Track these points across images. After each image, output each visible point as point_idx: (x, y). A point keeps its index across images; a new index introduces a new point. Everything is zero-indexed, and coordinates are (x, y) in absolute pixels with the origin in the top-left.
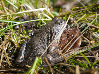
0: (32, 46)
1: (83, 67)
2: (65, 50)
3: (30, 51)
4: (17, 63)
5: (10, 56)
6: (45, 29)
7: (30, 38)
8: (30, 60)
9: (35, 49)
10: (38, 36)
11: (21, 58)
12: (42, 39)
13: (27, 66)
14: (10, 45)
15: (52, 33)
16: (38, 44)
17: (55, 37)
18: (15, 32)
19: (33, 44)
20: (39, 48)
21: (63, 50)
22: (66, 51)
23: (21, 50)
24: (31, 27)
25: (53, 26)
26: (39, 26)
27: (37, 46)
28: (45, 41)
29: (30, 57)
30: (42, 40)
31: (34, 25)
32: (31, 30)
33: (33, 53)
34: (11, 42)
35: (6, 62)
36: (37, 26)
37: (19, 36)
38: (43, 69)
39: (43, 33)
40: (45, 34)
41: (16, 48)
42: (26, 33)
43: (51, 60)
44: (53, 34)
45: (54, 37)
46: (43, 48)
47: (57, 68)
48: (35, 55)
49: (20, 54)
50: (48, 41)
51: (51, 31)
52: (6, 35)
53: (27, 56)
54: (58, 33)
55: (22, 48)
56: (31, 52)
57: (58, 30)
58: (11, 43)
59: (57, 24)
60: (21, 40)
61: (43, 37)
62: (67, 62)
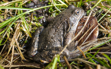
0: (46, 38)
1: (104, 66)
2: (81, 40)
3: (44, 43)
4: (30, 56)
5: (21, 46)
6: (61, 19)
7: (43, 27)
8: (45, 54)
9: (50, 42)
10: (53, 27)
11: (34, 50)
12: (57, 30)
13: (43, 61)
14: (21, 35)
15: (68, 25)
16: (54, 36)
17: (72, 28)
18: (26, 19)
19: (47, 36)
20: (54, 41)
21: (79, 40)
22: (82, 43)
23: (34, 41)
24: (43, 12)
25: (70, 16)
26: (51, 11)
27: (52, 38)
28: (60, 32)
29: (45, 50)
30: (57, 32)
31: (45, 10)
32: (43, 17)
33: (48, 46)
34: (22, 31)
35: (17, 54)
36: (49, 12)
37: (30, 23)
38: (60, 66)
39: (58, 24)
40: (61, 25)
41: (27, 37)
42: (38, 20)
43: (68, 54)
44: (70, 26)
45: (70, 29)
46: (59, 41)
47: (75, 63)
48: (51, 48)
49: (33, 46)
50: (64, 33)
51: (67, 22)
52: (16, 23)
53: (41, 48)
54: (75, 24)
55: (34, 39)
56: (46, 45)
57: (75, 21)
58: (22, 33)
59: (74, 14)
60: (32, 27)
61: (58, 29)
62: (85, 57)
